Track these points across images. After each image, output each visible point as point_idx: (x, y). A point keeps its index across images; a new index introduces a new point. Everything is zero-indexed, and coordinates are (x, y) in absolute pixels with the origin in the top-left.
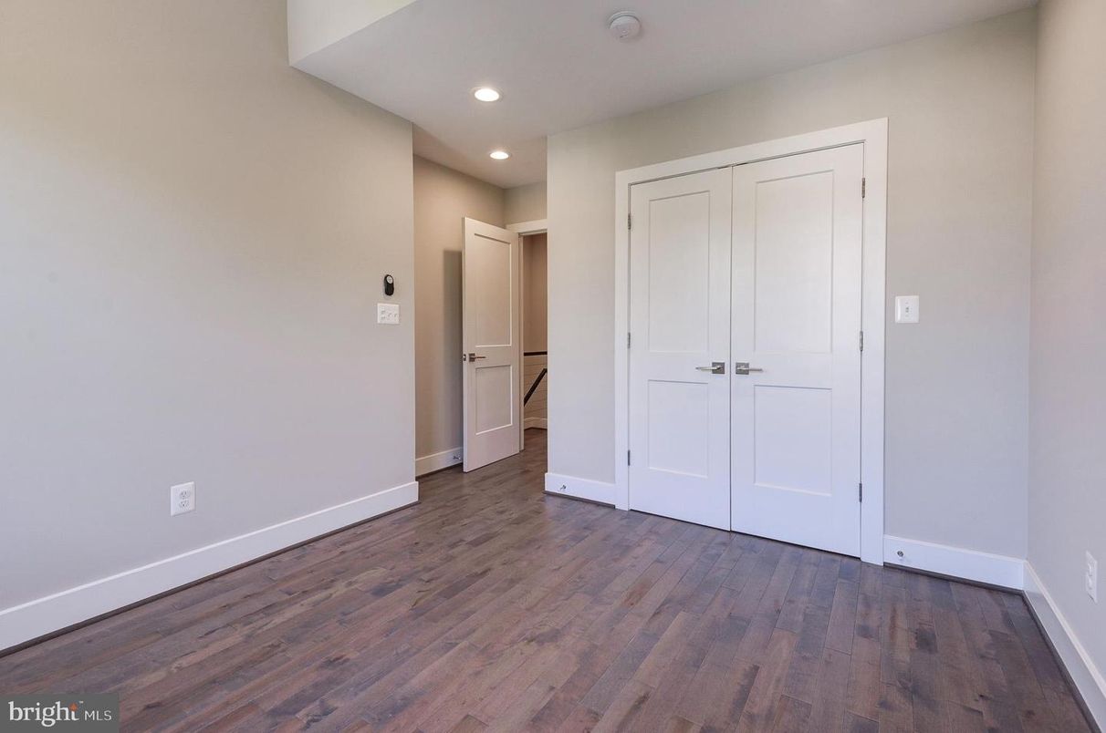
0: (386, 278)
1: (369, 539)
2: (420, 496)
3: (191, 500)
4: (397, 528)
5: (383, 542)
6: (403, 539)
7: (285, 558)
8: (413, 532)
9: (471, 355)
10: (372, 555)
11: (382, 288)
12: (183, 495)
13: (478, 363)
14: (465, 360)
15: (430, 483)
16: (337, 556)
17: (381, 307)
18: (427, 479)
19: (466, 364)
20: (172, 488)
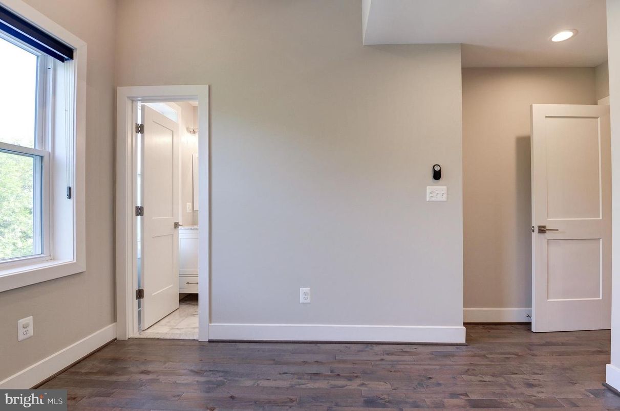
0: (434, 166)
1: (407, 358)
2: (467, 340)
3: (309, 297)
4: (430, 359)
5: (410, 365)
6: (425, 370)
7: (354, 347)
8: (438, 367)
9: (539, 227)
10: (395, 371)
11: (430, 174)
12: (305, 293)
13: (548, 235)
14: (533, 231)
15: (492, 331)
16: (377, 361)
17: (429, 189)
18: (493, 327)
19: (535, 235)
20: (301, 289)
